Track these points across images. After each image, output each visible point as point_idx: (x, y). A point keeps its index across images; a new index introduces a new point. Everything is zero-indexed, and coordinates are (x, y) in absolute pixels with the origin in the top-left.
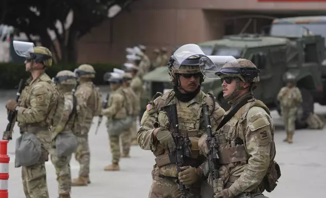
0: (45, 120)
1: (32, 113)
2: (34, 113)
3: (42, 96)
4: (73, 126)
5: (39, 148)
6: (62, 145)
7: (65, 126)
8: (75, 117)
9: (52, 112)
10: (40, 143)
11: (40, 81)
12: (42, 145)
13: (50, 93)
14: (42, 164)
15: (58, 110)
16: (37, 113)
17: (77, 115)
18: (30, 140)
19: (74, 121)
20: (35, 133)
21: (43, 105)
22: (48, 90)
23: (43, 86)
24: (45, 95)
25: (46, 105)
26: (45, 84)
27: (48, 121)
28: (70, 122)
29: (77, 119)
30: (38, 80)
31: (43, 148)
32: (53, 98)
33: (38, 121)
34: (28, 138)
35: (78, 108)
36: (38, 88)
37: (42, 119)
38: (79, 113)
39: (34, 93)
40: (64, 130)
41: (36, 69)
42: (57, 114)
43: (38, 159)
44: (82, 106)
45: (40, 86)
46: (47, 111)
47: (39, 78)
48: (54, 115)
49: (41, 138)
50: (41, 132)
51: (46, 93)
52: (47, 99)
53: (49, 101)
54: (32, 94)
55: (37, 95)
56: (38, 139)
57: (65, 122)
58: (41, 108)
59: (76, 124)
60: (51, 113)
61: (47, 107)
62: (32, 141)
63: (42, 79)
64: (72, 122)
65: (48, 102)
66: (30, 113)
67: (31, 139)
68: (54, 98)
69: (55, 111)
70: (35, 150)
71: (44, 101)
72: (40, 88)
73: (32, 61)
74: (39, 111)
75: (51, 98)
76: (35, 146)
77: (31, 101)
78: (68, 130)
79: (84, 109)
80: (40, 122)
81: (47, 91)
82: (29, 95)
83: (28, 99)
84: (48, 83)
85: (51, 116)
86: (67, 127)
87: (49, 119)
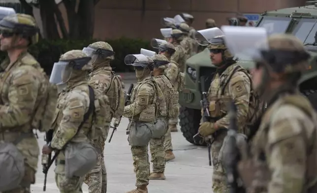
0: (31, 122)
1: (11, 113)
2: (14, 111)
3: (26, 87)
4: (90, 131)
5: (21, 165)
6: (74, 158)
7: (78, 130)
8: (93, 116)
9: (41, 110)
10: (23, 158)
11: (22, 64)
12: (26, 159)
13: (37, 82)
14: (24, 188)
15: (49, 107)
16: (19, 111)
17: (95, 115)
18: (7, 153)
19: (92, 124)
20: (15, 143)
21: (27, 99)
22: (35, 78)
23: (27, 73)
24: (31, 85)
25: (32, 100)
26: (30, 68)
27: (35, 124)
28: (85, 125)
29: (96, 120)
30: (19, 63)
31: (26, 165)
32: (42, 90)
33: (20, 124)
34: (5, 150)
35: (97, 103)
36: (20, 75)
37: (26, 120)
38: (98, 111)
39: (14, 82)
40: (76, 136)
41: (19, 47)
42: (47, 113)
43: (19, 181)
44: (103, 101)
45: (23, 71)
46: (33, 108)
47: (20, 61)
48: (43, 114)
49: (24, 149)
50: (24, 140)
51: (33, 83)
52: (34, 91)
53: (36, 94)
54: (10, 83)
55: (18, 86)
56: (20, 151)
57: (78, 125)
58: (25, 104)
59: (93, 128)
60: (38, 112)
61: (34, 103)
62: (11, 156)
63: (25, 62)
64: (88, 126)
65: (34, 95)
66: (9, 112)
67: (10, 153)
68: (44, 89)
69: (45, 108)
70: (15, 169)
71: (29, 94)
72: (23, 75)
73: (14, 35)
74: (22, 109)
75: (39, 90)
76: (15, 163)
77: (9, 94)
78: (83, 137)
79: (105, 106)
80: (23, 126)
81: (32, 79)
82: (5, 86)
83: (4, 91)
84: (33, 68)
85: (38, 117)
86: (82, 132)
87: (36, 121)
